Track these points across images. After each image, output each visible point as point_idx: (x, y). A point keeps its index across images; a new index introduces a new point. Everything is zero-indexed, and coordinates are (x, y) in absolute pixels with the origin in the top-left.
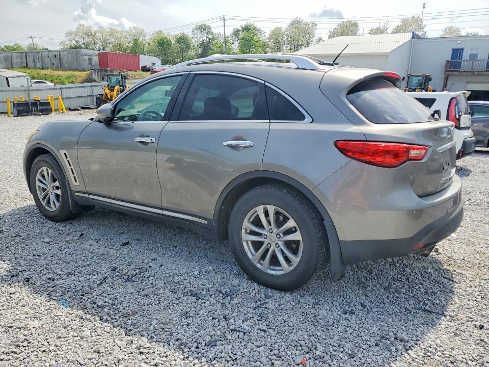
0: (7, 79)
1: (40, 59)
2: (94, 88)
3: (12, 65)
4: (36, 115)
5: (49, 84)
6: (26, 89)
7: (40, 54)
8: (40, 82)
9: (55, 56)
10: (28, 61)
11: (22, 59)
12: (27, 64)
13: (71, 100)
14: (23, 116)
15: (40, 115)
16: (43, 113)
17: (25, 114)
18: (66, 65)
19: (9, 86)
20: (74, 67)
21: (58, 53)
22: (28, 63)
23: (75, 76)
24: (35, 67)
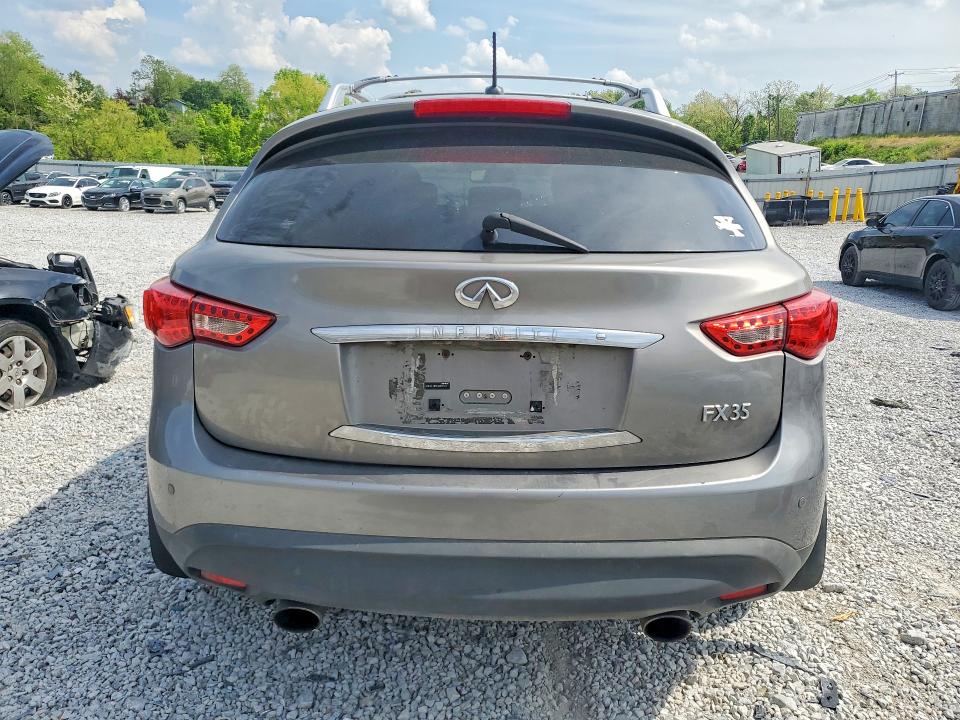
0: (780, 158)
1: (887, 116)
2: (949, 170)
3: (834, 132)
4: (798, 224)
5: (876, 164)
6: (804, 176)
7: (889, 107)
8: (858, 163)
9: (917, 106)
10: (863, 123)
11: (853, 119)
12: (860, 128)
13: (889, 196)
14: (776, 226)
15: (804, 225)
16: (811, 222)
17: (779, 222)
18: (934, 124)
19: (780, 172)
20: (949, 126)
21: (923, 100)
22: (863, 127)
23: (937, 147)
24: (874, 134)
